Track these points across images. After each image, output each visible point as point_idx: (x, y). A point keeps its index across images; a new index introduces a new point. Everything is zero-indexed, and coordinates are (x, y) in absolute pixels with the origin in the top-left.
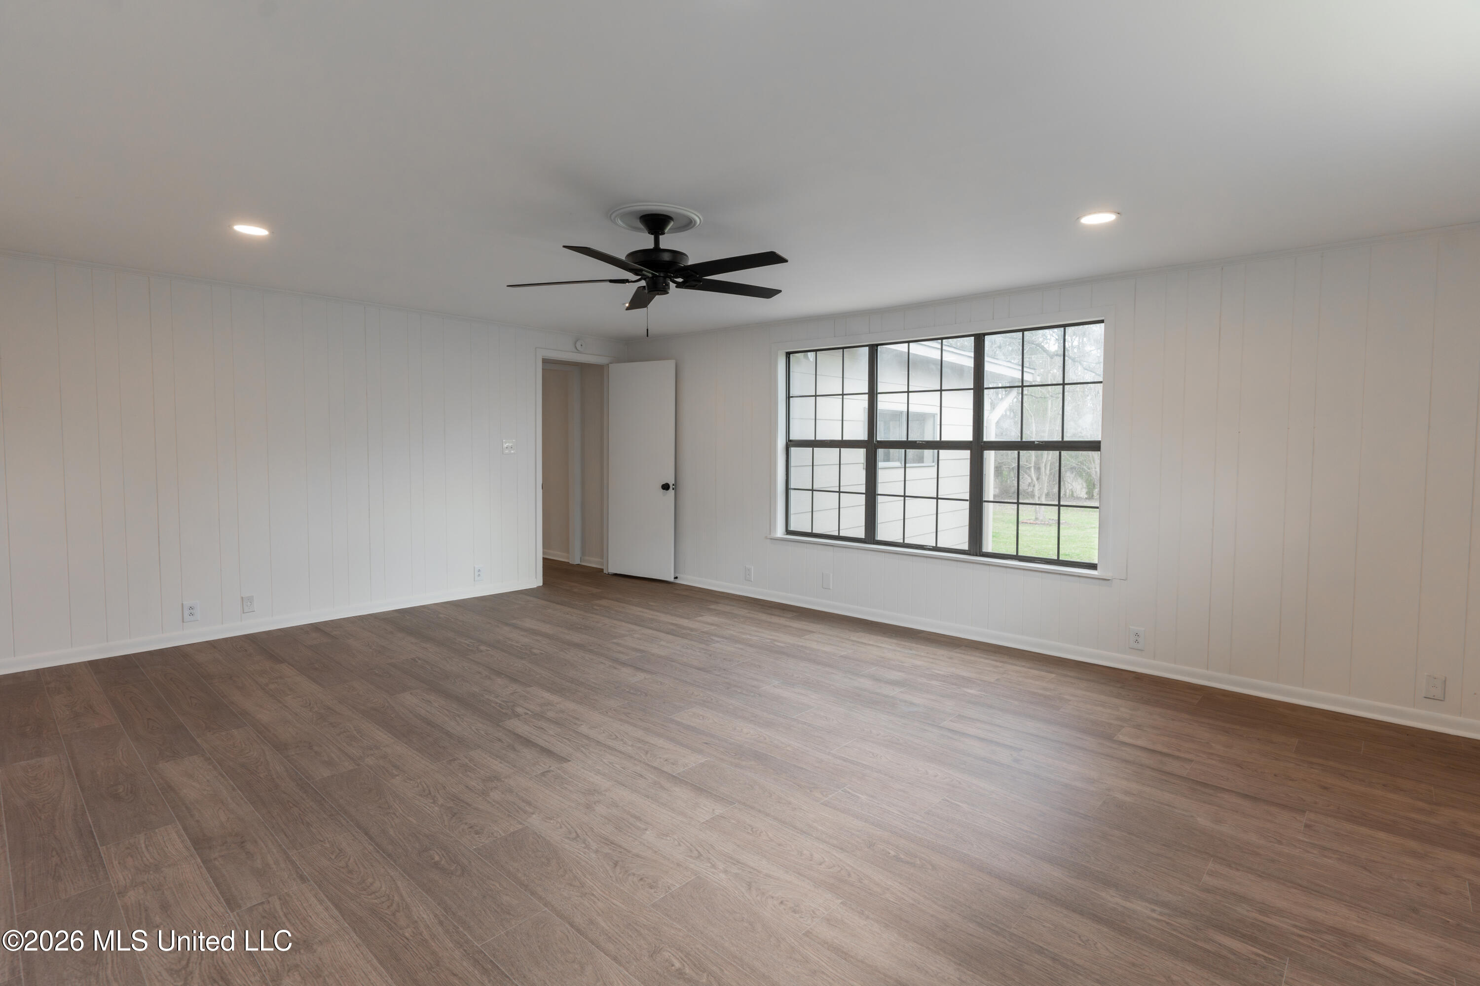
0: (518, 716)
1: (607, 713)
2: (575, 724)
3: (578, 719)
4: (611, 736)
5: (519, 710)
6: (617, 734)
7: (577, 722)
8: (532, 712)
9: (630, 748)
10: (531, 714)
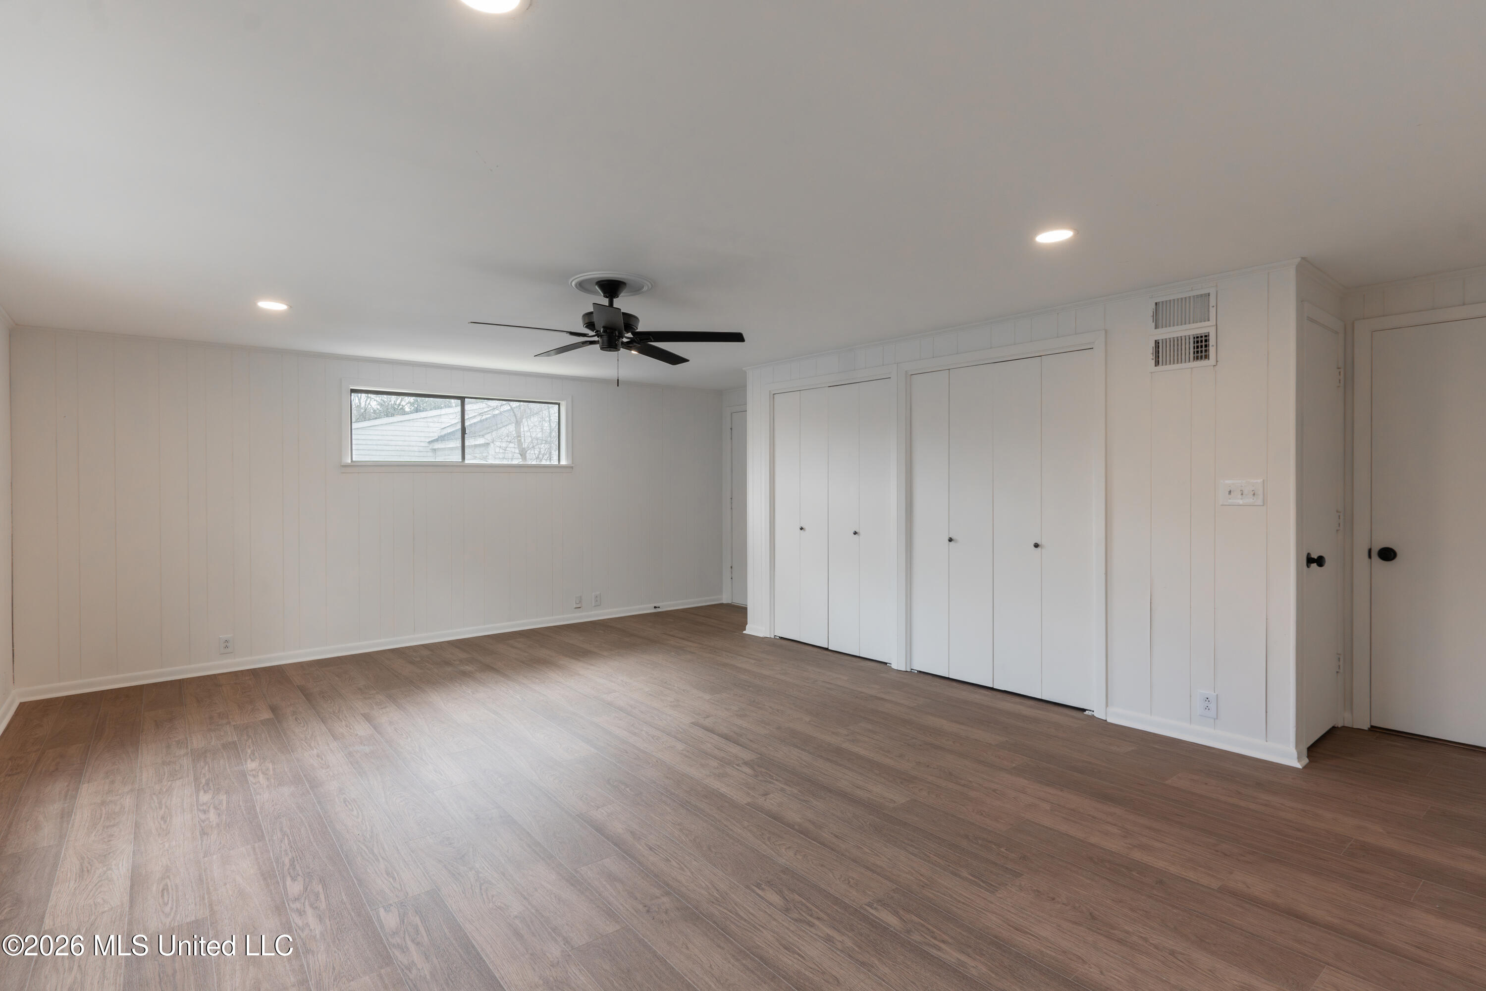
0: (746, 763)
1: (657, 761)
2: (688, 751)
3: (686, 756)
4: (657, 739)
5: (748, 770)
6: (652, 740)
7: (687, 754)
8: (733, 767)
9: (644, 729)
10: (734, 765)
